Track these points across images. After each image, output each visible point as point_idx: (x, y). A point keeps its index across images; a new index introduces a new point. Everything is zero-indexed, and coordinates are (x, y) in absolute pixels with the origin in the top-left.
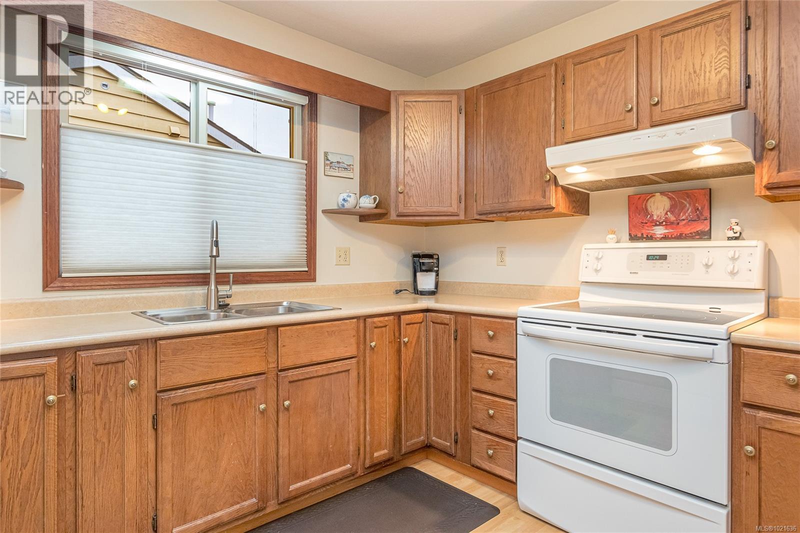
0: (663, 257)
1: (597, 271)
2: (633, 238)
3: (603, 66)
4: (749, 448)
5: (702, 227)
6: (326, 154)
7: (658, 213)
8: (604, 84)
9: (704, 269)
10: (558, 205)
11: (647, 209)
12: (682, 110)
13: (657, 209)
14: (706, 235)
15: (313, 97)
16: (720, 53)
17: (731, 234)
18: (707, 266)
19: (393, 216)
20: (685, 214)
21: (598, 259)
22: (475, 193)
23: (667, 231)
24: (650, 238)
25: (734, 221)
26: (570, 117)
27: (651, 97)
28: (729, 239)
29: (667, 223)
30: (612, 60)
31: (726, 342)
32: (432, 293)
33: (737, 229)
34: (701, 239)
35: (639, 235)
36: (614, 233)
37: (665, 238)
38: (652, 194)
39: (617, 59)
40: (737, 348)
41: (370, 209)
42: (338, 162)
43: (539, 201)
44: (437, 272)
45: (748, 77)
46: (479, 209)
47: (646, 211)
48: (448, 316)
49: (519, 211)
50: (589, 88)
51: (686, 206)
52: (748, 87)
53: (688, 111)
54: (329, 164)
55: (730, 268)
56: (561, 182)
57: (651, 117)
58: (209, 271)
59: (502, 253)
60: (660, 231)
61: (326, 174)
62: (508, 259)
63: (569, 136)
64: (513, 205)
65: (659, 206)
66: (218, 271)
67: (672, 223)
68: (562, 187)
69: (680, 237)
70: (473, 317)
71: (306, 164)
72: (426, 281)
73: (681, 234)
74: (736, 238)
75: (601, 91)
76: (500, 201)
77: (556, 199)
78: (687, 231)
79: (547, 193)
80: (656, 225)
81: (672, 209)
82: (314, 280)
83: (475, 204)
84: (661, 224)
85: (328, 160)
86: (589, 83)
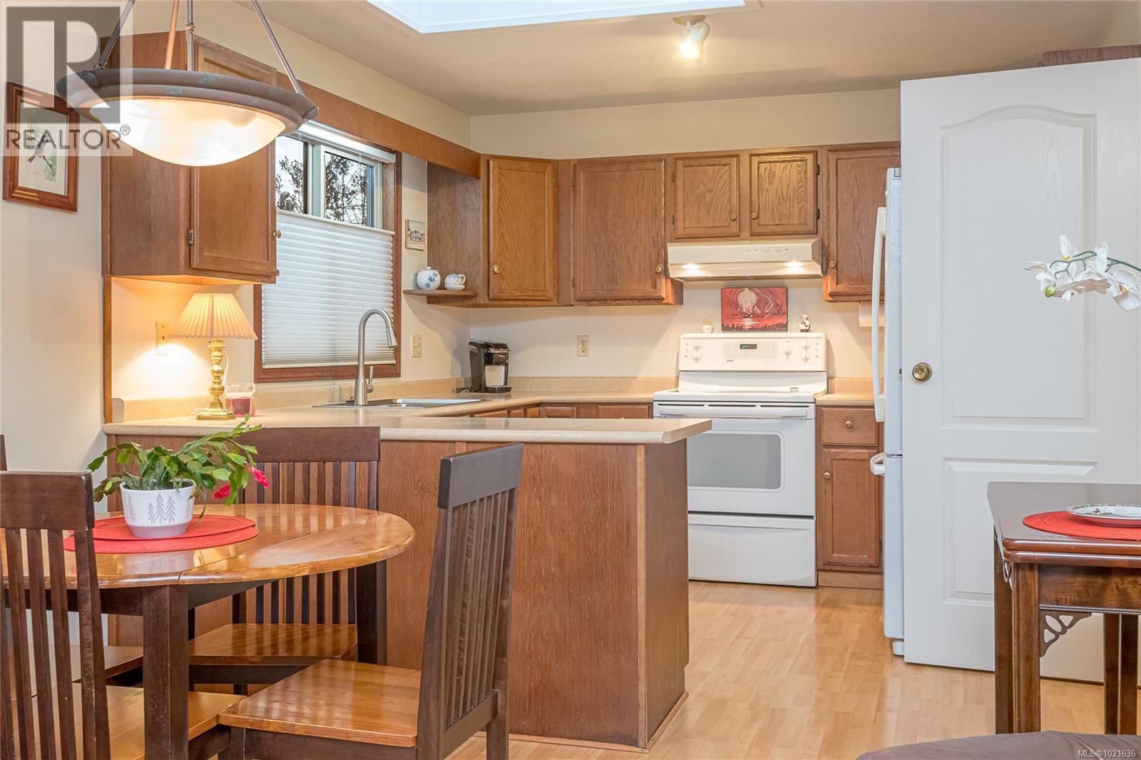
0: (754, 347)
1: (697, 360)
2: (725, 328)
3: (711, 174)
4: (827, 473)
5: (780, 320)
6: (408, 222)
7: (747, 307)
8: (711, 190)
9: (785, 356)
10: (667, 296)
11: (737, 303)
12: (774, 227)
13: (746, 302)
14: (783, 327)
15: (398, 155)
16: (800, 188)
17: (804, 328)
18: (788, 354)
19: (482, 299)
20: (768, 308)
21: (697, 348)
22: (572, 276)
23: (754, 323)
24: (740, 329)
25: (805, 316)
26: (680, 215)
27: (751, 213)
28: (802, 331)
29: (755, 316)
30: (719, 171)
31: (813, 404)
32: (505, 390)
33: (807, 323)
34: (780, 330)
35: (731, 326)
36: (709, 323)
37: (752, 329)
38: (742, 288)
39: (723, 171)
40: (820, 408)
41: (457, 291)
42: (416, 232)
43: (648, 290)
44: (507, 365)
45: (818, 211)
46: (579, 294)
47: (737, 305)
48: (569, 408)
49: (626, 300)
50: (698, 191)
51: (769, 301)
52: (818, 218)
53: (779, 229)
54: (409, 235)
55: (804, 355)
56: (673, 274)
57: (751, 228)
58: (356, 363)
59: (584, 342)
60: (748, 322)
61: (408, 247)
62: (591, 349)
63: (680, 233)
64: (621, 294)
65: (747, 299)
66: (366, 363)
67: (758, 316)
68: (672, 280)
69: (765, 329)
70: (599, 407)
71: (392, 236)
72: (494, 376)
73: (765, 326)
74: (807, 331)
75: (709, 196)
76: (605, 288)
77: (665, 290)
78: (770, 323)
79: (658, 285)
80: (745, 317)
81: (758, 304)
82: (398, 375)
83: (572, 289)
84: (749, 316)
85: (409, 230)
86: (698, 186)
